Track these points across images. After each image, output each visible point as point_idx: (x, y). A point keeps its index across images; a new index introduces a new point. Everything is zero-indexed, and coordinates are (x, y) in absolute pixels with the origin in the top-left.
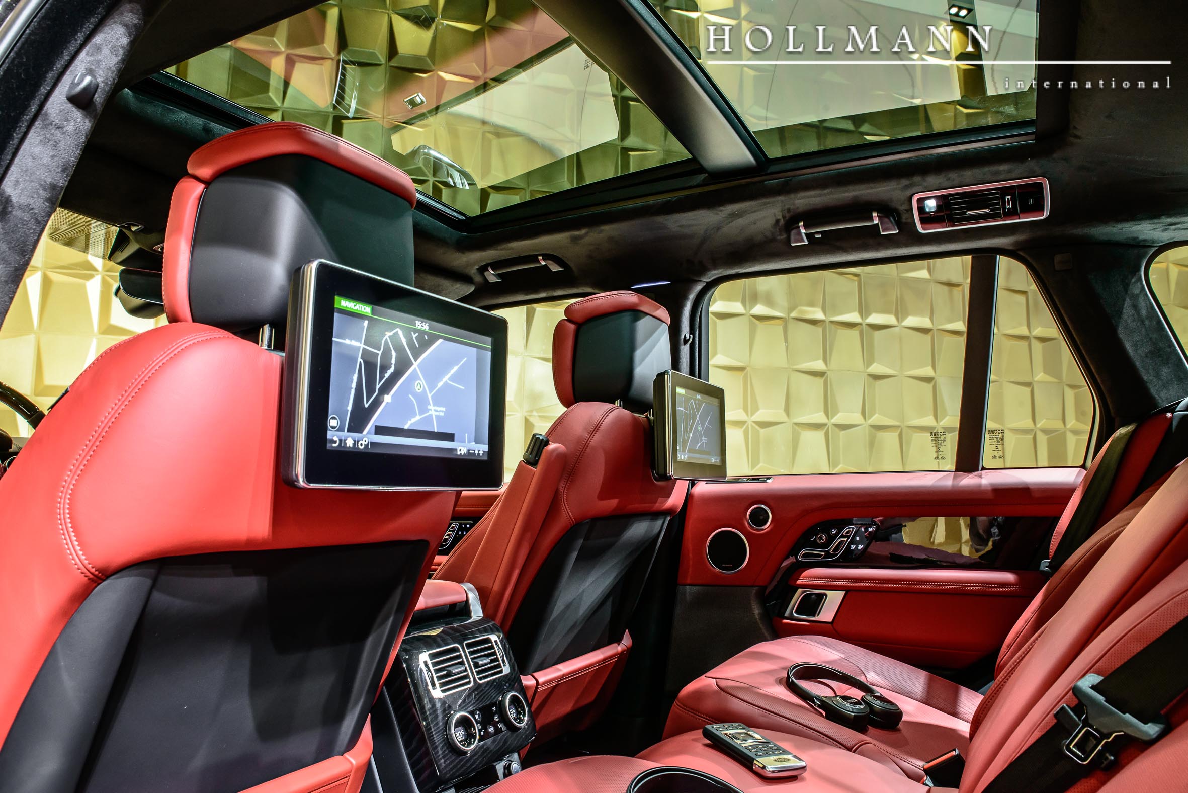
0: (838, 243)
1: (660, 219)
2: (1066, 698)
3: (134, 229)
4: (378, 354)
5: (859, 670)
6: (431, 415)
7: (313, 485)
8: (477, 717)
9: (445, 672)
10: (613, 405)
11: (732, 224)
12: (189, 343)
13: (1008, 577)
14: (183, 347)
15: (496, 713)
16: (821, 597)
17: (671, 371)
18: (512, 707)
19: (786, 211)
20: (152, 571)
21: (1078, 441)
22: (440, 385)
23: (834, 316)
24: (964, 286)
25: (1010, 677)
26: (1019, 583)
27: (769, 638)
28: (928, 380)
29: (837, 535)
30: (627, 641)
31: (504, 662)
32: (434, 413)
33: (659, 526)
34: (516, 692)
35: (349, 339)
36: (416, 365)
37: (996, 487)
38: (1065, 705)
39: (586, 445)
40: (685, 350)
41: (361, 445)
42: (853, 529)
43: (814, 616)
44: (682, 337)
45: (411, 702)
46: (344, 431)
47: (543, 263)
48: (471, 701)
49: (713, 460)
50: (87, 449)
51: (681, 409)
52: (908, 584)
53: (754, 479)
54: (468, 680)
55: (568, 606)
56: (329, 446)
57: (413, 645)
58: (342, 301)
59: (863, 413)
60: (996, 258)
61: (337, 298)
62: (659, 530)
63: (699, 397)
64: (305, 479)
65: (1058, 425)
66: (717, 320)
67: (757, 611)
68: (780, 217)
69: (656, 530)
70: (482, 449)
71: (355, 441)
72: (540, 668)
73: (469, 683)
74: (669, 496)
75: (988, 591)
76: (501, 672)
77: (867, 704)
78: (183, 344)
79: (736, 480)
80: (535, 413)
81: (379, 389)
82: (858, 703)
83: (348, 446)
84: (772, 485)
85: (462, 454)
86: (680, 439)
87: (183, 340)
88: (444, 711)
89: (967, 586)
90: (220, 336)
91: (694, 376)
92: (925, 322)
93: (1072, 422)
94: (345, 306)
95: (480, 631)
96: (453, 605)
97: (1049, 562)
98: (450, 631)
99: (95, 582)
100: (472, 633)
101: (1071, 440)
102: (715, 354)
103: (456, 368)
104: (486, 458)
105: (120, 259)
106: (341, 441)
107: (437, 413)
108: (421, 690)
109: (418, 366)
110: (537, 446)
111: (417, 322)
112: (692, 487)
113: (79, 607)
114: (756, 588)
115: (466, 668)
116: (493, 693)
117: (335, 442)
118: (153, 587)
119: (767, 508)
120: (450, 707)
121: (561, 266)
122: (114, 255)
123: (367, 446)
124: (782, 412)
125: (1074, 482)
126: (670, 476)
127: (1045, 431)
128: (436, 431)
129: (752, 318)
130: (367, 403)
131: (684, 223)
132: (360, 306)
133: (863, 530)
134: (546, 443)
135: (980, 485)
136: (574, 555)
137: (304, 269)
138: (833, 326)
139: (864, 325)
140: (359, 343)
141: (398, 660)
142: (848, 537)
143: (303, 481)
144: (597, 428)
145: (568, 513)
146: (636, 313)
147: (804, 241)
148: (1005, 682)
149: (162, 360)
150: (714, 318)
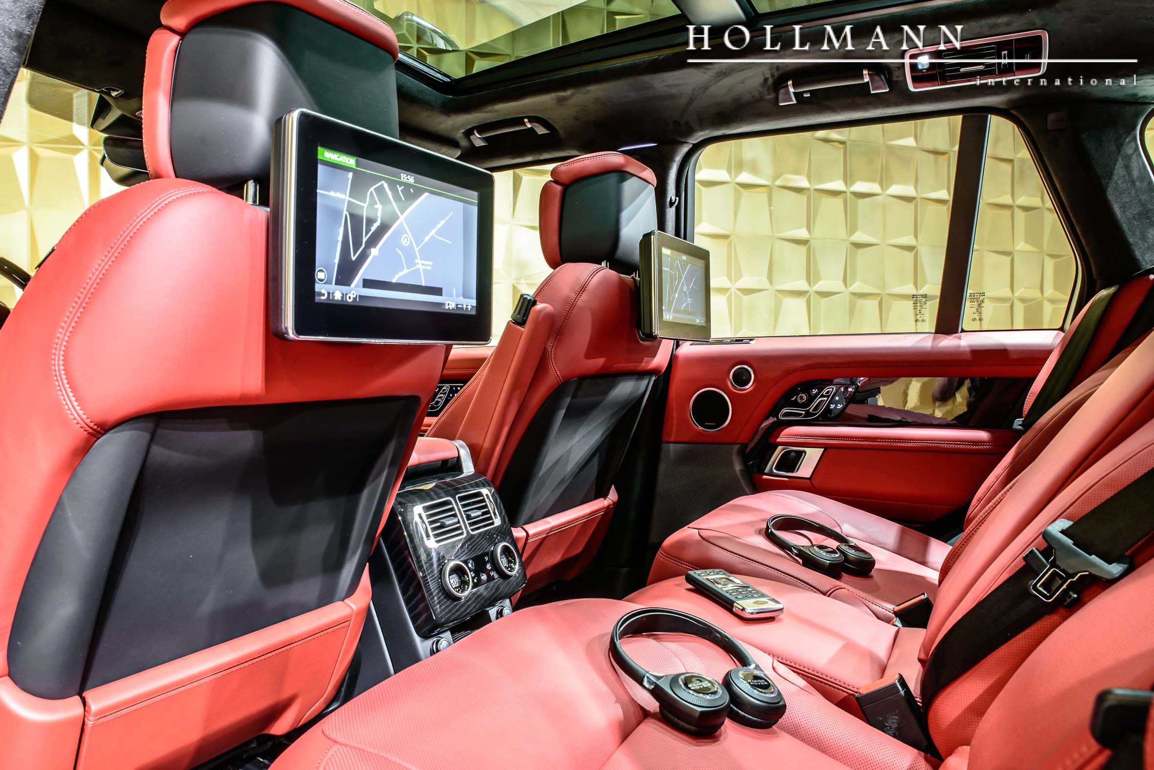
0: (827, 103)
1: (647, 78)
2: (1035, 542)
3: (114, 94)
4: (363, 207)
5: (834, 522)
6: (419, 269)
7: (302, 338)
8: (470, 565)
9: (438, 524)
10: (599, 266)
11: (720, 83)
12: (173, 198)
13: (982, 435)
14: (167, 202)
15: (488, 562)
16: (800, 454)
17: (657, 232)
18: (503, 556)
19: (775, 69)
20: (150, 425)
21: (1054, 310)
22: (427, 239)
23: (820, 184)
24: (950, 155)
25: (980, 526)
26: (993, 441)
27: (748, 492)
28: (910, 248)
29: (816, 395)
30: (613, 496)
31: (495, 514)
32: (421, 267)
33: (644, 385)
34: (508, 542)
35: (334, 191)
36: (402, 219)
37: (975, 348)
38: (1034, 549)
39: (573, 305)
40: (671, 213)
41: (350, 298)
42: (833, 389)
43: (793, 472)
44: (668, 200)
45: (407, 552)
46: (331, 284)
47: (529, 126)
48: (464, 551)
49: (698, 321)
50: (77, 306)
51: (667, 269)
52: (884, 442)
53: (737, 341)
54: (460, 531)
55: (557, 462)
56: (317, 299)
57: (408, 499)
58: (326, 152)
59: (845, 281)
60: (987, 116)
61: (320, 149)
62: (644, 389)
63: (684, 257)
64: (294, 332)
65: (1037, 294)
66: (702, 188)
67: (738, 467)
68: (769, 75)
69: (642, 390)
70: (470, 304)
71: (343, 294)
72: (530, 521)
73: (462, 534)
74: (654, 356)
75: (962, 449)
76: (493, 523)
77: (842, 552)
78: (166, 199)
79: (720, 342)
80: (523, 281)
81: (366, 242)
82: (834, 552)
83: (336, 298)
84: (755, 346)
85: (451, 308)
86: (666, 299)
87: (166, 195)
88: (439, 560)
89: (941, 443)
90: (204, 190)
91: (680, 237)
92: (909, 191)
93: (1049, 291)
94: (328, 157)
95: (472, 486)
96: (445, 462)
97: (1023, 421)
98: (443, 486)
99: (95, 437)
100: (464, 487)
101: (1048, 308)
102: (700, 221)
103: (442, 222)
104: (474, 313)
105: (103, 127)
106: (329, 293)
107: (424, 267)
108: (417, 541)
109: (405, 219)
110: (525, 306)
111: (402, 175)
112: (677, 348)
113: (81, 461)
114: (738, 446)
115: (459, 520)
116: (485, 544)
117: (324, 295)
118: (152, 440)
119: (749, 369)
120: (443, 557)
121: (547, 129)
122: (96, 123)
123: (355, 299)
124: (765, 279)
125: (1051, 344)
126: (656, 335)
127: (1022, 300)
128: (424, 285)
129: (737, 186)
130: (354, 256)
131: (670, 82)
132: (344, 157)
133: (842, 390)
134: (534, 303)
135: (959, 347)
136: (562, 413)
137: (285, 118)
138: (817, 194)
139: (848, 194)
140: (344, 195)
141: (393, 513)
142: (828, 397)
143: (293, 333)
144: (583, 288)
145: (556, 372)
146: (622, 174)
147: (792, 101)
148: (975, 531)
149: (146, 215)
150: (700, 186)
